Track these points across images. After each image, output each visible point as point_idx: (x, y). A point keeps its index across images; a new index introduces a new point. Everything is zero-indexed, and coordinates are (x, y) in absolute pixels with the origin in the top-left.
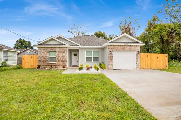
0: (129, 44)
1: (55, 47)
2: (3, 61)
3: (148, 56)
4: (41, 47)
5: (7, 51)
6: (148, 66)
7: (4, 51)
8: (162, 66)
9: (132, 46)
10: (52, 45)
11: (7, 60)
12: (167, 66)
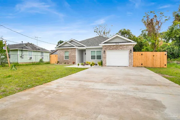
0: (120, 44)
1: (68, 49)
2: (40, 58)
3: (142, 54)
4: (60, 49)
5: (43, 52)
6: (142, 64)
7: (41, 52)
8: (159, 64)
9: (125, 45)
10: (66, 47)
11: (43, 58)
12: (165, 65)
